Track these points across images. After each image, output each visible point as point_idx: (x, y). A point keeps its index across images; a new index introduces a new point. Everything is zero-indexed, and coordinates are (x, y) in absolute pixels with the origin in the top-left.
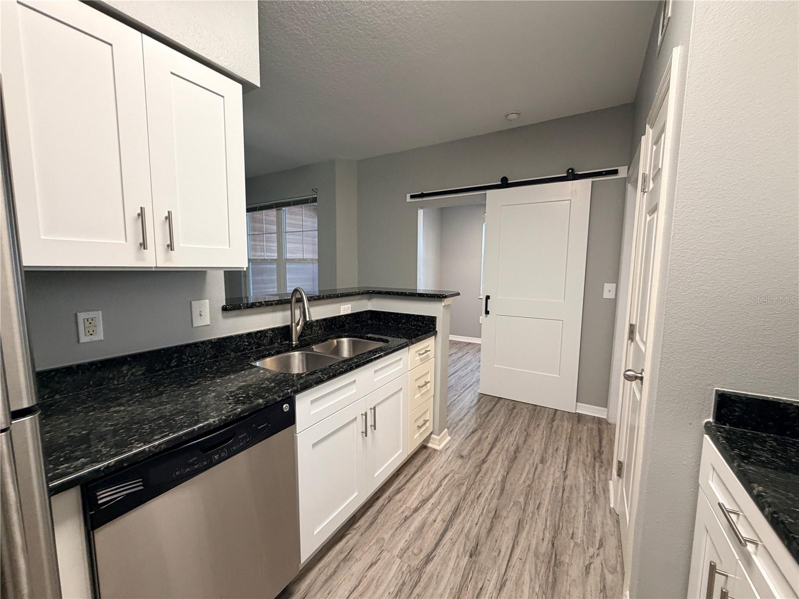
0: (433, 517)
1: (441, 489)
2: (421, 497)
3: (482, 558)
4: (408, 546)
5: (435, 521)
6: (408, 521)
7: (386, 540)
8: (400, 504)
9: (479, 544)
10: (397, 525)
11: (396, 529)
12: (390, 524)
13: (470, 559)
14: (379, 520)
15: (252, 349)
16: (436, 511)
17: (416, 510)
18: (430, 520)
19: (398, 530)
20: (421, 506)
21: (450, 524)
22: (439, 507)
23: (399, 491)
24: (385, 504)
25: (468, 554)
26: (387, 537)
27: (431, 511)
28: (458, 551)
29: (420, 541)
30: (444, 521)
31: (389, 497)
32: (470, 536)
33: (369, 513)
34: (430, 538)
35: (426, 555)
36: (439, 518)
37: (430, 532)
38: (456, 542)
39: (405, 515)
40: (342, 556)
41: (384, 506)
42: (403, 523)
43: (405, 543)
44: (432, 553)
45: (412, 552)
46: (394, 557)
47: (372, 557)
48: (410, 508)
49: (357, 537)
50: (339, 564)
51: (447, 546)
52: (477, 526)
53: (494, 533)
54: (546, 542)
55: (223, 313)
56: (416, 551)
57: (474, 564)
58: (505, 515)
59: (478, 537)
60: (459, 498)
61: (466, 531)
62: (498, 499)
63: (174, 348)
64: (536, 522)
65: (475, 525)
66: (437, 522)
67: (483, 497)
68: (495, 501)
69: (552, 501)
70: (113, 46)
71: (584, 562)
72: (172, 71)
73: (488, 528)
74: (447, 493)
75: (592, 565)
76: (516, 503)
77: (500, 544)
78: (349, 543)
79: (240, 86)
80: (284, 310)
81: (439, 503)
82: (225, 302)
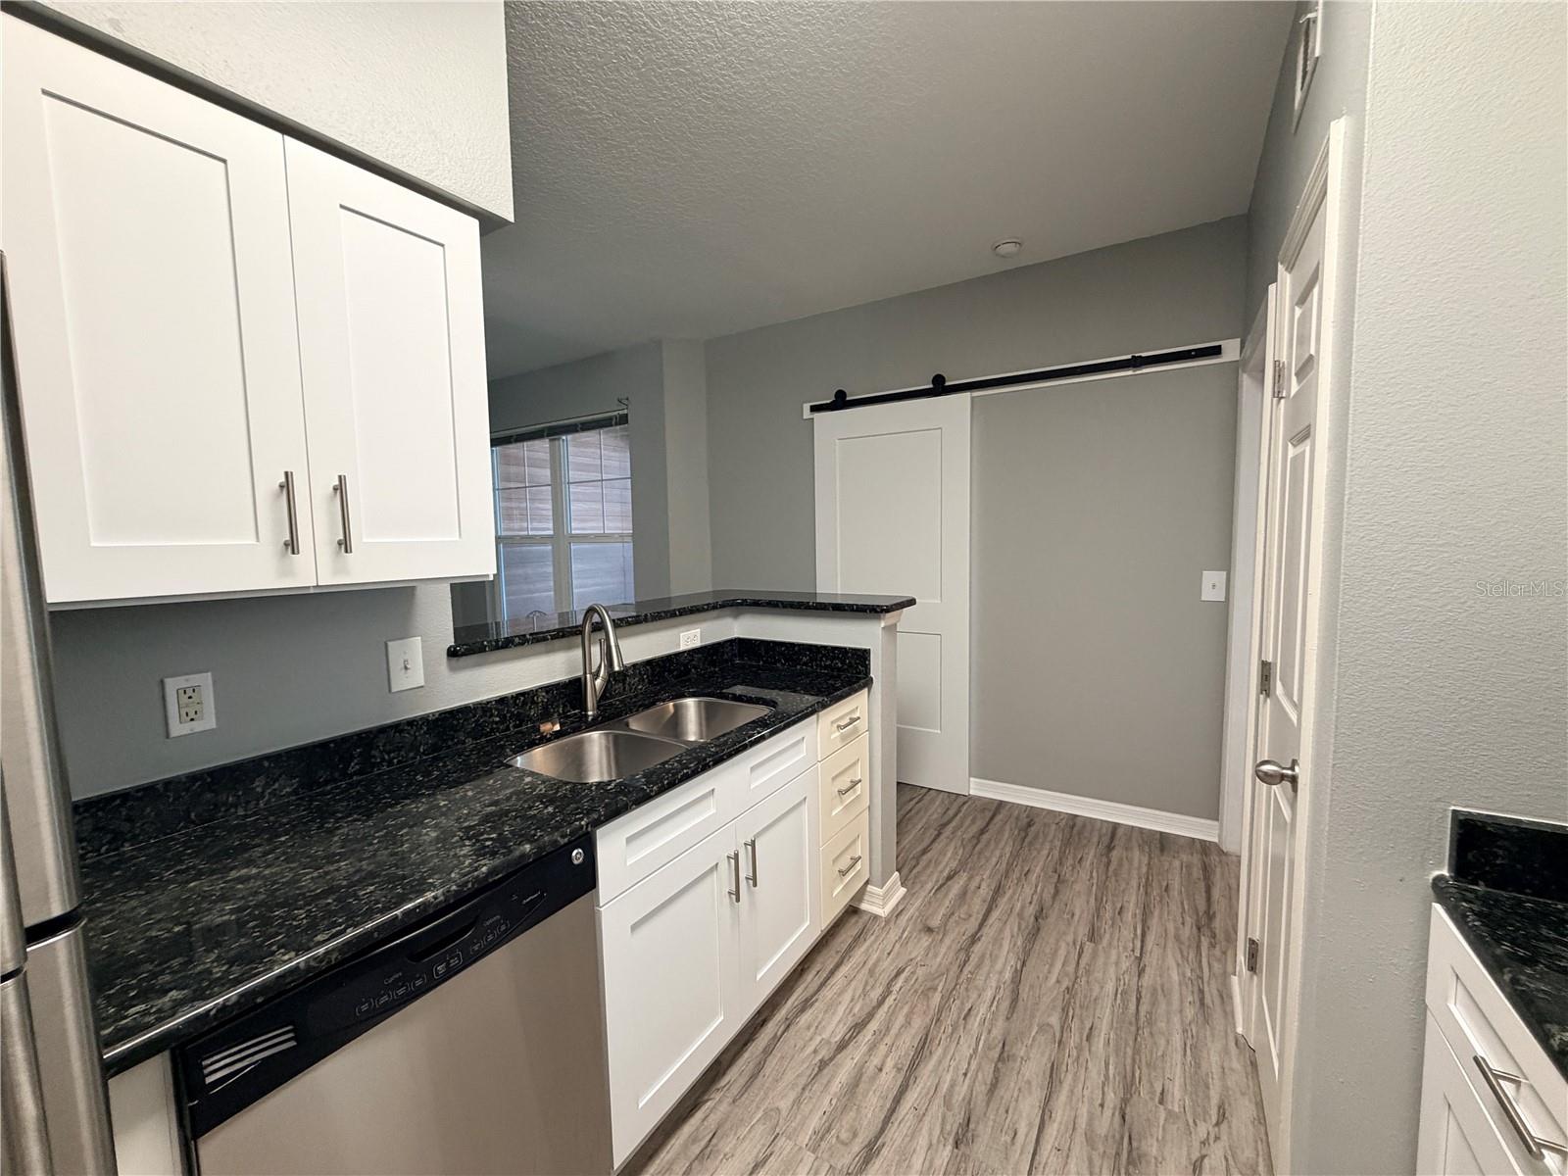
0: (876, 1061)
1: (890, 1001)
2: (850, 1019)
3: (980, 1149)
4: (827, 1124)
5: (881, 1070)
6: (825, 1071)
7: (784, 1113)
8: (809, 1034)
9: (972, 1120)
10: (803, 1081)
11: (803, 1089)
12: (790, 1076)
13: (956, 1150)
14: (767, 1070)
15: (508, 728)
16: (883, 1049)
17: (842, 1046)
18: (871, 1068)
19: (807, 1093)
20: (851, 1038)
21: (910, 1076)
22: (888, 1040)
23: (806, 1005)
24: (779, 1033)
25: (951, 1140)
26: (784, 1105)
27: (873, 1048)
28: (930, 1135)
29: (852, 1114)
30: (899, 1070)
31: (787, 1019)
32: (954, 1101)
33: (746, 1055)
34: (872, 1108)
35: (866, 1143)
36: (890, 1063)
37: (871, 1093)
38: (924, 1114)
39: (820, 1057)
40: (696, 1149)
41: (776, 1039)
42: (816, 1075)
43: (821, 1119)
44: (877, 1138)
45: (838, 1137)
46: (801, 1148)
47: (756, 1151)
48: (828, 1042)
49: (724, 1107)
50: (691, 1165)
51: (908, 1124)
52: (967, 1081)
53: (1001, 1094)
54: (1108, 1113)
55: (448, 660)
56: (844, 1136)
57: (965, 1162)
58: (1022, 1053)
59: (969, 1103)
60: (928, 1020)
61: (945, 1090)
62: (1008, 1019)
63: (355, 737)
64: (1086, 1069)
65: (961, 1078)
66: (884, 1071)
67: (976, 1016)
68: (1000, 1023)
69: (1117, 1023)
70: (229, 162)
71: (1189, 1154)
72: (343, 204)
73: (989, 1082)
74: (902, 1008)
75: (1206, 1161)
76: (1044, 1028)
77: (1016, 1117)
78: (710, 1119)
79: (475, 223)
80: (569, 648)
81: (888, 1029)
82: (453, 640)
